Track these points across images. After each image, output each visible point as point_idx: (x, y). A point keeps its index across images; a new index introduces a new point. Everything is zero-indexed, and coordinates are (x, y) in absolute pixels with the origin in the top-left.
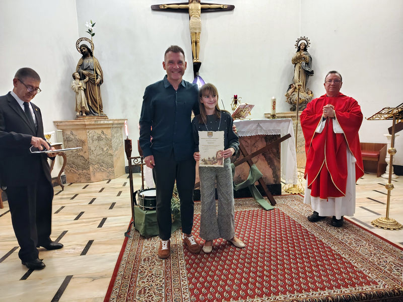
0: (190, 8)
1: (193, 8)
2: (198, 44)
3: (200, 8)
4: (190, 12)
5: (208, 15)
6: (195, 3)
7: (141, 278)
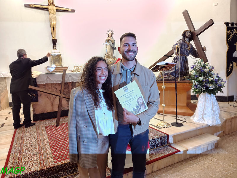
0: (49, 8)
1: (51, 9)
2: (54, 29)
3: (55, 9)
4: (49, 10)
5: (60, 13)
6: (52, 6)
7: (24, 158)
